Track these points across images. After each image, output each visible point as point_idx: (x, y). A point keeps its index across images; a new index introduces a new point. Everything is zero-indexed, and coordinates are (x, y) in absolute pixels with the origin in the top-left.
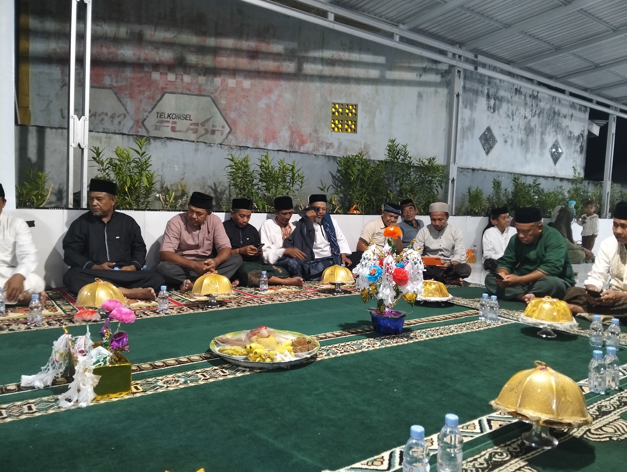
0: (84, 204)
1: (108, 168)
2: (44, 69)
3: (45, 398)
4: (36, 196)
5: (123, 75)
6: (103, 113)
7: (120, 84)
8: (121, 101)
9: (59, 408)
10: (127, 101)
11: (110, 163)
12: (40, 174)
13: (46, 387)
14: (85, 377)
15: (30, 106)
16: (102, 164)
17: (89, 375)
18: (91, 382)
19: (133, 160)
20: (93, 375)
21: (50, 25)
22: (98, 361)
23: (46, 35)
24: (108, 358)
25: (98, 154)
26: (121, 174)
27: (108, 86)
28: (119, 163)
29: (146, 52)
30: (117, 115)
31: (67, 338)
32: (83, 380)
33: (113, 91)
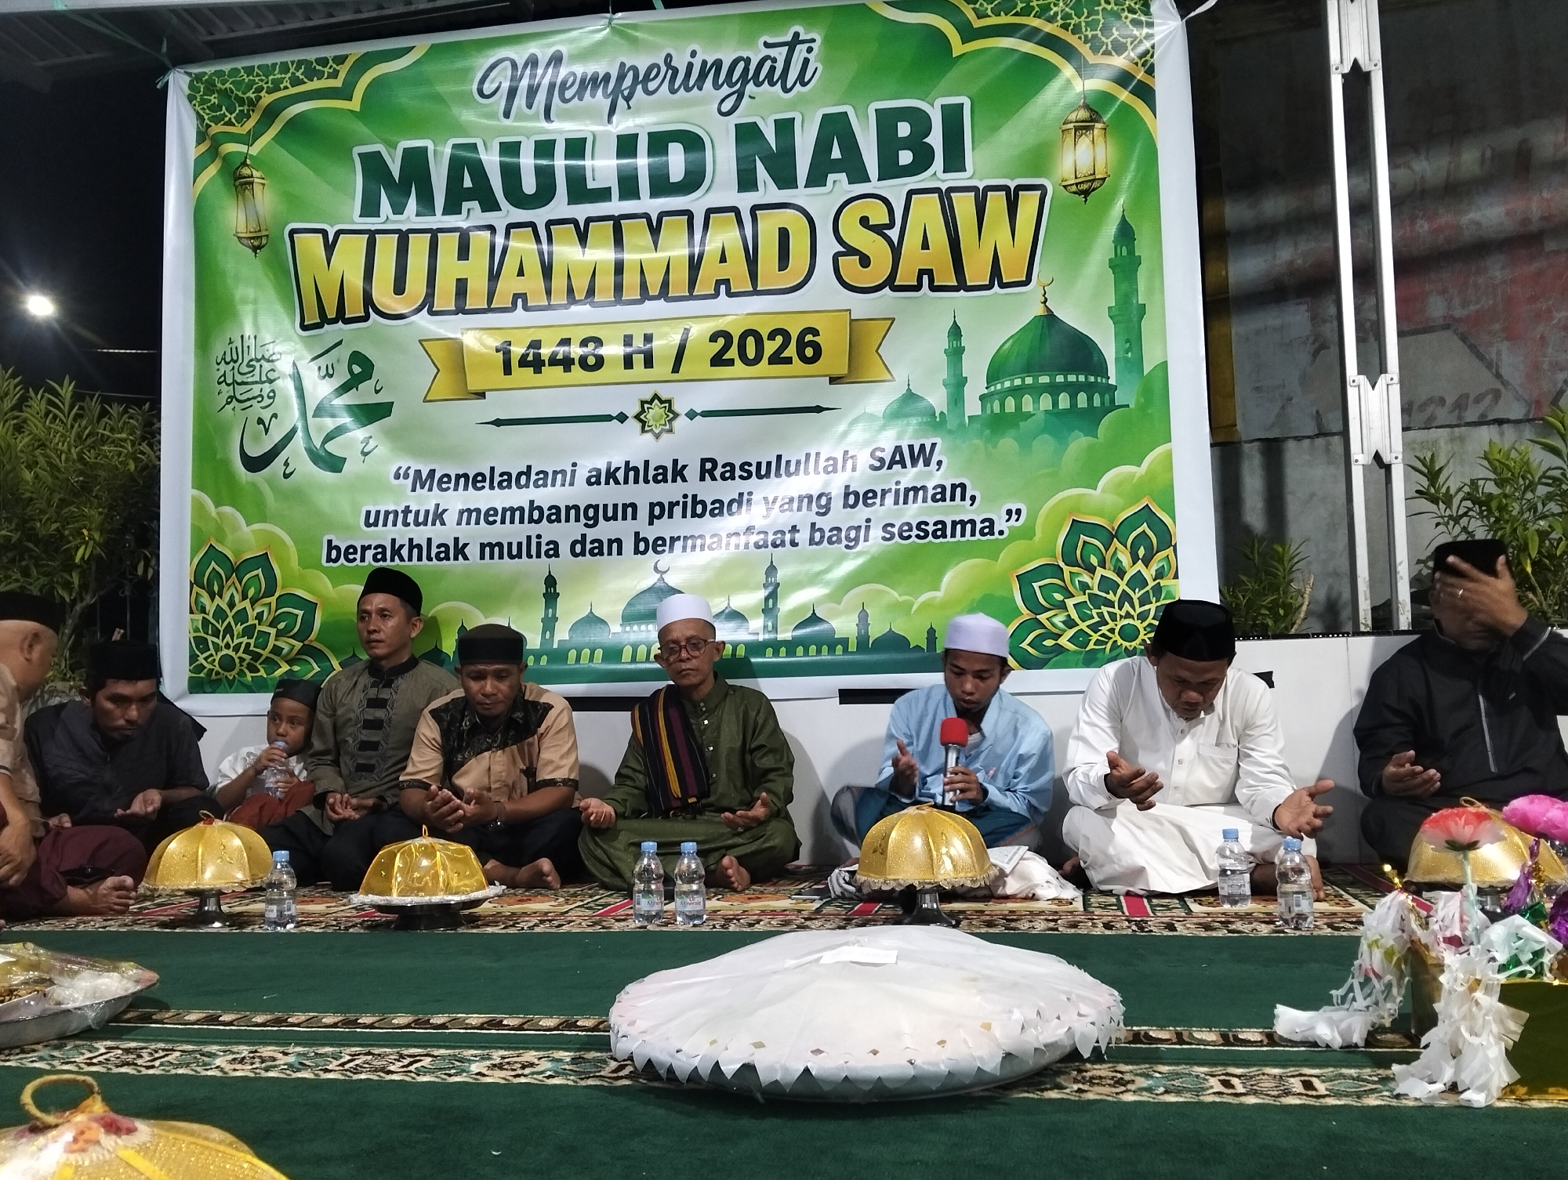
0: (1404, 620)
1: (1465, 514)
2: (1269, 319)
3: (1353, 1072)
4: (1273, 609)
5: (1481, 280)
6: (1431, 400)
7: (1473, 308)
8: (1480, 357)
9: (1398, 1096)
10: (1499, 353)
11: (1468, 497)
12: (1280, 549)
13: (1349, 1048)
14: (1474, 1009)
15: (1238, 422)
16: (1448, 500)
17: (1489, 1001)
18: (1495, 1028)
19: (1544, 476)
20: (1501, 1005)
21: (1275, 205)
22: (1515, 961)
23: (1264, 233)
24: (1547, 959)
25: (1433, 475)
26: (1507, 522)
27: (1441, 322)
28: (1495, 491)
29: (1546, 195)
30: (1472, 397)
31: (1402, 904)
32: (1469, 1017)
33: (1455, 332)
